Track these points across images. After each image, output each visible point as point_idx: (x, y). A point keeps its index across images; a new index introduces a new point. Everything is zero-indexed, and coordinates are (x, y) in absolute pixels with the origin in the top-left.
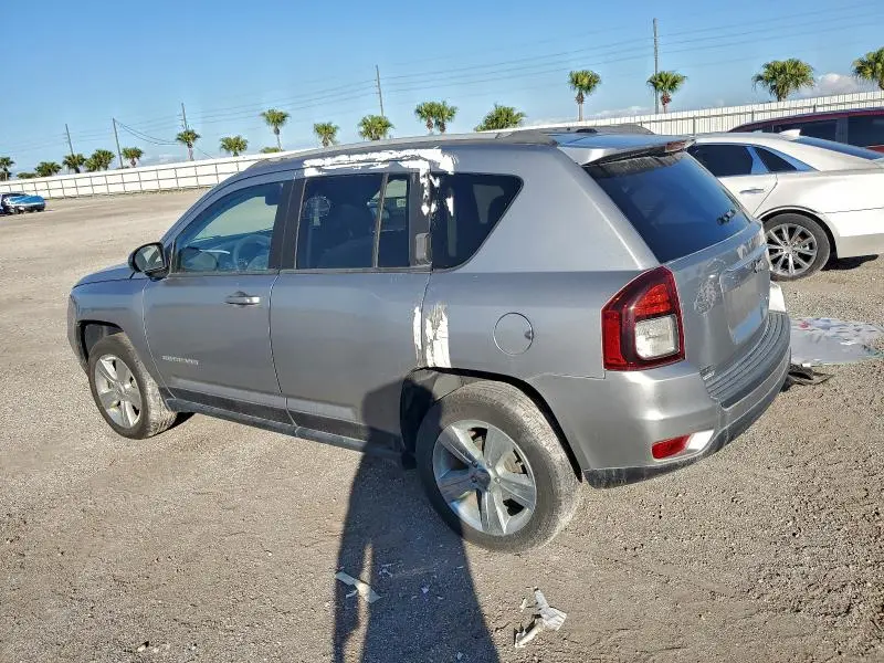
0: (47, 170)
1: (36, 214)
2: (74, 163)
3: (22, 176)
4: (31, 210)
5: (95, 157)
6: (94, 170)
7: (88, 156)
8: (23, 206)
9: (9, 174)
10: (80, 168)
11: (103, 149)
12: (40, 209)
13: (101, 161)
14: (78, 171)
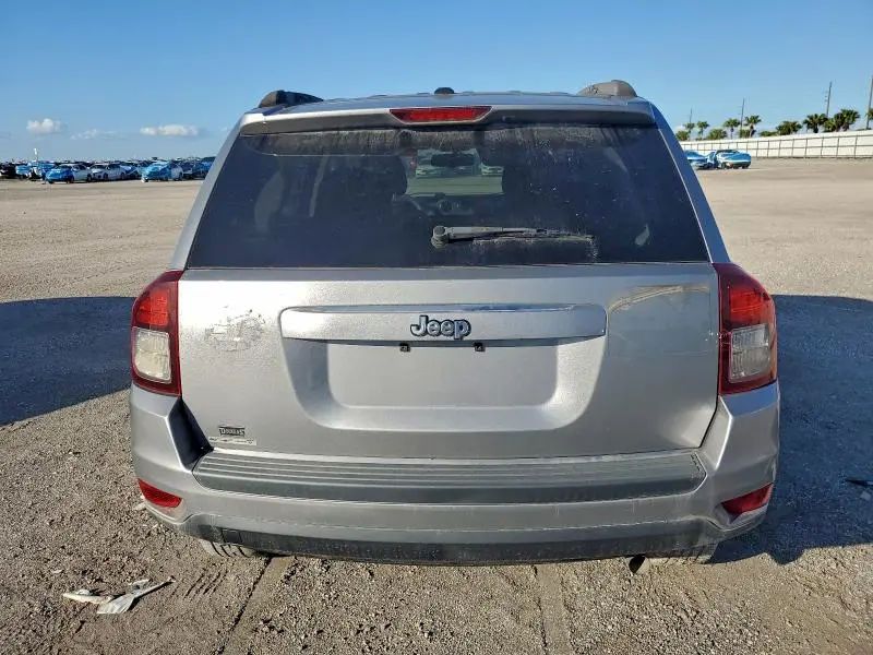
0: (788, 129)
1: (740, 170)
2: (815, 123)
3: (764, 134)
4: (736, 166)
5: (837, 116)
6: (833, 130)
7: (831, 116)
8: (730, 162)
9: (754, 132)
10: (821, 128)
11: (849, 108)
12: (745, 166)
13: (844, 120)
14: (816, 131)
